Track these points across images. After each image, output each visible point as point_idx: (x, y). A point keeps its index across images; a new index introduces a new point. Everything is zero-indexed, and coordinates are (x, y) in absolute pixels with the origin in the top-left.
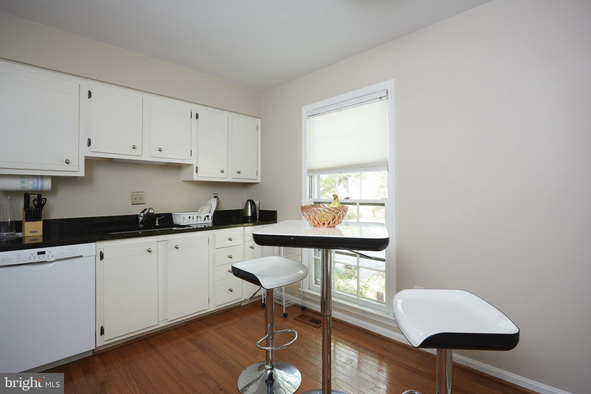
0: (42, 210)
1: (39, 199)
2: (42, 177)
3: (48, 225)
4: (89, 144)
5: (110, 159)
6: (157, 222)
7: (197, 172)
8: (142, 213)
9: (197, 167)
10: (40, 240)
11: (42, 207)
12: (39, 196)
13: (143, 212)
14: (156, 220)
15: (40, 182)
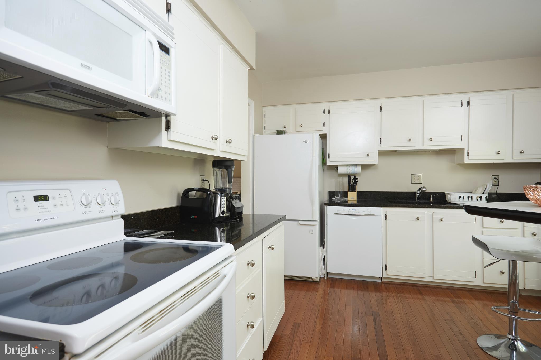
0: (356, 185)
1: (355, 179)
2: (356, 165)
3: (360, 194)
4: (381, 142)
5: (396, 151)
6: (432, 199)
7: (468, 155)
8: (419, 191)
9: (468, 151)
10: (355, 202)
11: (356, 184)
12: (355, 177)
13: (419, 189)
14: (430, 197)
15: (355, 168)
